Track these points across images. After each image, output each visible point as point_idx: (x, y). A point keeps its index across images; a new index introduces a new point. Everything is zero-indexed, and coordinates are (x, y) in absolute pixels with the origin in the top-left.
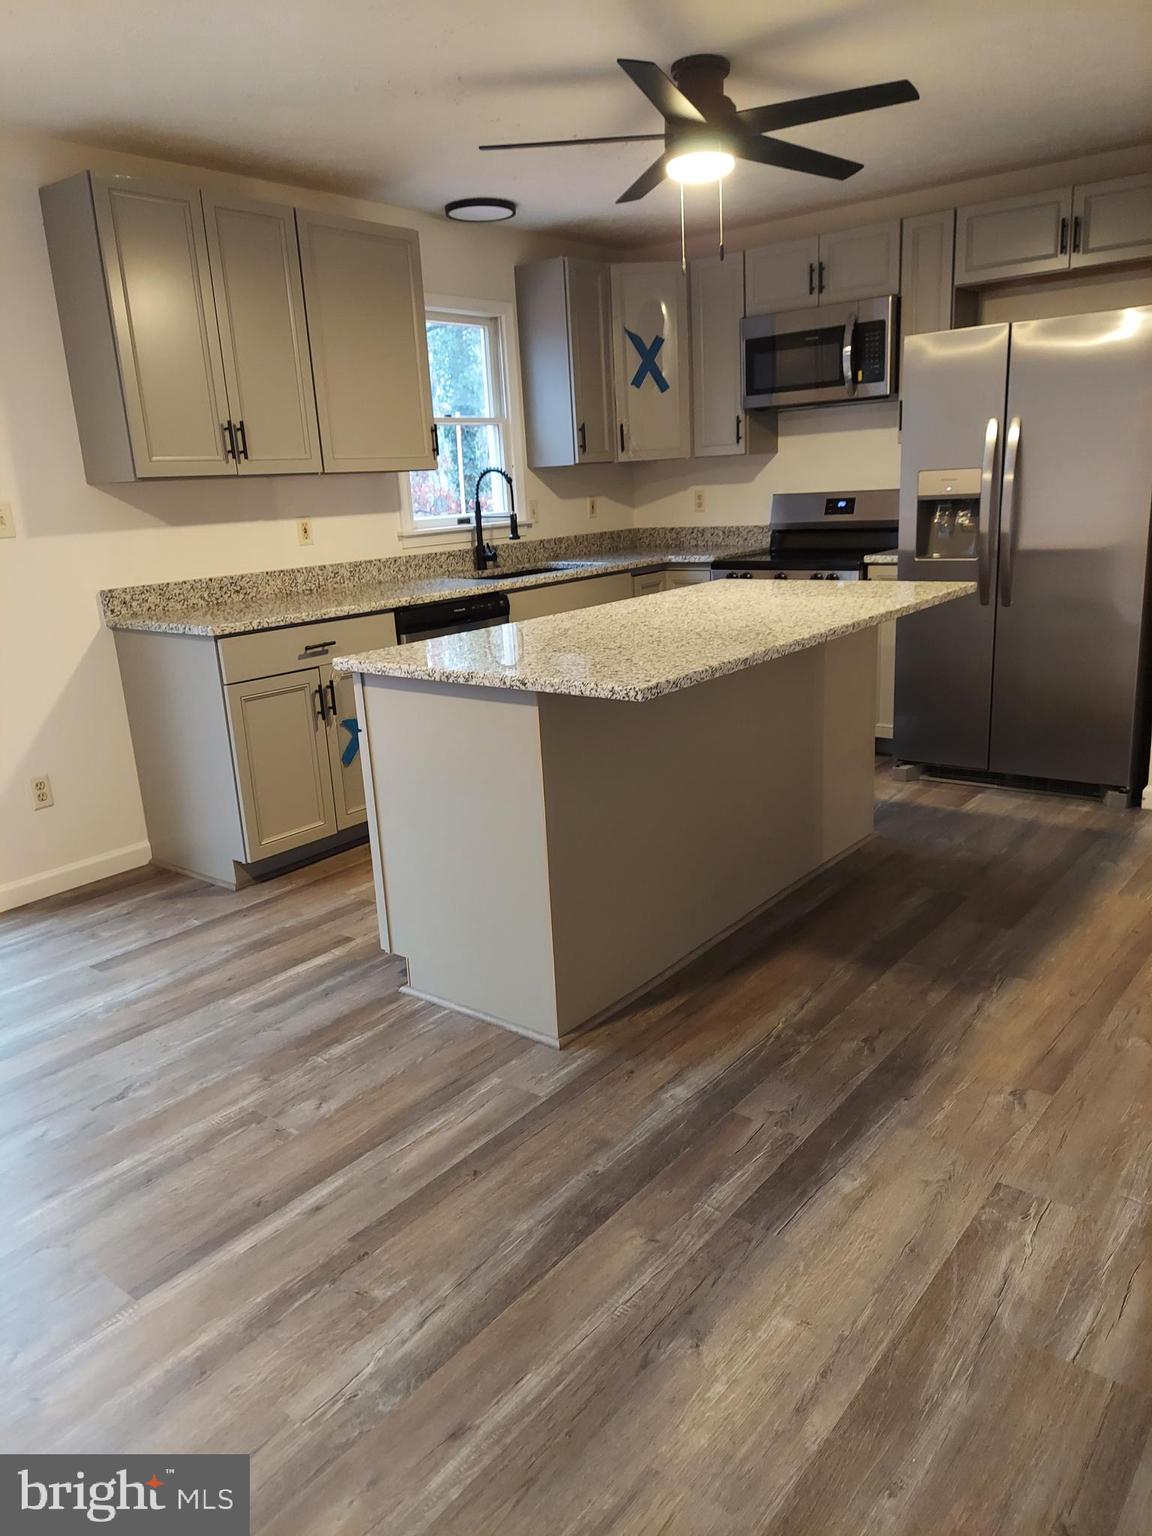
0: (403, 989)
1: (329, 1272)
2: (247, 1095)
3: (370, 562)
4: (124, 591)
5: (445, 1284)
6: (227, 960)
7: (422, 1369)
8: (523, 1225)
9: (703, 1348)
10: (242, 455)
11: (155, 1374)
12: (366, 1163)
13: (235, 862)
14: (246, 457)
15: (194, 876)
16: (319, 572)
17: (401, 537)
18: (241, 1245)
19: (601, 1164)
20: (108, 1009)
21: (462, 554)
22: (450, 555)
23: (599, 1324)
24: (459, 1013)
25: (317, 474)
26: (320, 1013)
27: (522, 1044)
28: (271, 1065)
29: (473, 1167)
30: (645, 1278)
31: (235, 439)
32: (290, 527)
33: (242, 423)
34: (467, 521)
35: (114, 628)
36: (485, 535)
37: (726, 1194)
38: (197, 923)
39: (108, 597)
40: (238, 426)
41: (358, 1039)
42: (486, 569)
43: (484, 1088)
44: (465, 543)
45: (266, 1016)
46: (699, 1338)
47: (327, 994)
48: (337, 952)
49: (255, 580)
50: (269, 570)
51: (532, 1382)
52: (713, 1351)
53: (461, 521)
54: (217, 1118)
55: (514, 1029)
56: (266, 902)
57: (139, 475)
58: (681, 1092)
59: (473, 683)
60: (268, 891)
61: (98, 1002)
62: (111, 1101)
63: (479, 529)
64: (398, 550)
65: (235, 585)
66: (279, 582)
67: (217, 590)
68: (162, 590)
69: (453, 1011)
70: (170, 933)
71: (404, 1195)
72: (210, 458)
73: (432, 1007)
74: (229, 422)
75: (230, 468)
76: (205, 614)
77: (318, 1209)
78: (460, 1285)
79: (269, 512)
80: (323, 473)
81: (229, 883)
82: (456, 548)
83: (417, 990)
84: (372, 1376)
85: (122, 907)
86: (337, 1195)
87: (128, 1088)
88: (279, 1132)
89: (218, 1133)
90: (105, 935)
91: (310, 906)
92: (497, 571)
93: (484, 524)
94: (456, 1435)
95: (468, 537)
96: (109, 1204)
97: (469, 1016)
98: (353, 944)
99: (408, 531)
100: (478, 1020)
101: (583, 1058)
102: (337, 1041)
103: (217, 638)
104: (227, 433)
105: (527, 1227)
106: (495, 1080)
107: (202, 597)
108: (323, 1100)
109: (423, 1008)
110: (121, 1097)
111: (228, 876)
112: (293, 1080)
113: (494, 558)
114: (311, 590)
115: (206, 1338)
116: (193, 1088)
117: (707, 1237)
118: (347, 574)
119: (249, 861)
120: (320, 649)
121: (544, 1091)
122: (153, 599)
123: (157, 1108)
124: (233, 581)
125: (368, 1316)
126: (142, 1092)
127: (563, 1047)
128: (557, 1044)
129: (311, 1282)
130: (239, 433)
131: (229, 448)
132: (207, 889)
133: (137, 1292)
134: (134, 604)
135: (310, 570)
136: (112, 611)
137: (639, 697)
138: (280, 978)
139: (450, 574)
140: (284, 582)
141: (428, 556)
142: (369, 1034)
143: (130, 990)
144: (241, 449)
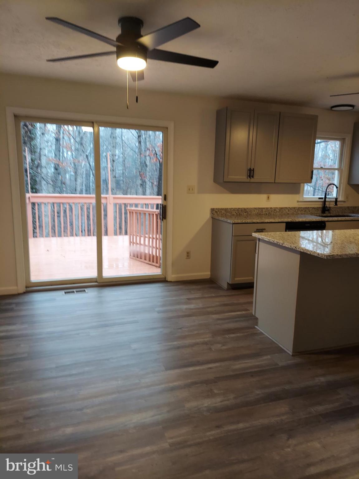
0: (256, 327)
1: (206, 382)
2: (207, 338)
3: (286, 208)
4: (217, 209)
5: (232, 396)
6: (217, 306)
7: (217, 410)
8: (258, 392)
9: (290, 440)
10: (252, 177)
11: (163, 386)
12: (227, 363)
13: (228, 282)
14: (253, 177)
15: (218, 284)
16: (270, 209)
17: (298, 202)
18: (191, 369)
19: (287, 387)
20: (186, 309)
21: (317, 209)
22: (313, 208)
23: (266, 421)
24: (268, 338)
25: (272, 183)
26: (232, 325)
27: (281, 351)
28: (215, 333)
29: (252, 374)
30: (283, 418)
31: (251, 173)
32: (264, 196)
33: (253, 169)
34: (322, 198)
35: (212, 218)
36: (327, 203)
37: (320, 409)
38: (213, 295)
39: (212, 210)
40: (252, 169)
41: (238, 335)
42: (325, 213)
43: (265, 358)
44: (320, 205)
45: (219, 322)
46: (290, 437)
47: (236, 321)
48: (244, 312)
49: (251, 210)
50: (255, 207)
51: (241, 425)
52: (292, 442)
53: (320, 198)
54: (198, 341)
55: (281, 346)
56: (232, 295)
57: (224, 181)
58: (322, 379)
59: (283, 245)
60: (234, 292)
61: (184, 307)
62: (178, 329)
63: (325, 201)
64: (296, 205)
65: (245, 210)
66: (258, 211)
67: (240, 211)
68: (226, 210)
69: (267, 337)
70: (207, 296)
71: (231, 373)
72: (243, 177)
73: (262, 333)
74: (250, 169)
75: (248, 180)
76: (235, 217)
77: (211, 368)
78: (235, 398)
79: (259, 192)
80: (275, 183)
81: (225, 288)
82: (316, 206)
83: (259, 328)
84: (206, 407)
85: (199, 287)
86: (216, 367)
87: (183, 328)
88: (210, 349)
89: (197, 344)
90: (193, 292)
91: (242, 300)
92: (329, 215)
93: (327, 200)
94: (218, 427)
95: (321, 203)
96: (169, 350)
97: (270, 339)
98: (249, 311)
99: (301, 200)
100: (273, 341)
101: (298, 360)
102: (233, 333)
103: (233, 224)
104: (249, 171)
105: (258, 393)
106: (269, 357)
107: (236, 213)
108: (224, 345)
109: (259, 333)
110: (180, 329)
111: (225, 286)
112: (219, 338)
113: (328, 210)
114: (266, 214)
115: (176, 384)
116: (196, 332)
117: (307, 416)
118: (278, 211)
119: (231, 283)
120: (261, 230)
121: (281, 364)
122: (223, 212)
123: (187, 334)
124: (245, 209)
125: (210, 394)
126: (185, 329)
127: (293, 356)
128: (291, 354)
129: (202, 382)
130: (252, 171)
131: (249, 175)
132: (220, 288)
133: (167, 369)
134: (218, 212)
135: (267, 208)
136: (213, 214)
137: (325, 258)
138: (227, 314)
139: (312, 214)
140: (259, 211)
141: (306, 208)
142: (242, 334)
143: (192, 306)
144: (252, 175)
